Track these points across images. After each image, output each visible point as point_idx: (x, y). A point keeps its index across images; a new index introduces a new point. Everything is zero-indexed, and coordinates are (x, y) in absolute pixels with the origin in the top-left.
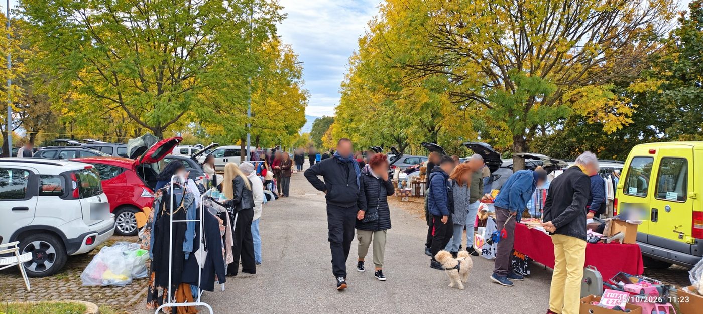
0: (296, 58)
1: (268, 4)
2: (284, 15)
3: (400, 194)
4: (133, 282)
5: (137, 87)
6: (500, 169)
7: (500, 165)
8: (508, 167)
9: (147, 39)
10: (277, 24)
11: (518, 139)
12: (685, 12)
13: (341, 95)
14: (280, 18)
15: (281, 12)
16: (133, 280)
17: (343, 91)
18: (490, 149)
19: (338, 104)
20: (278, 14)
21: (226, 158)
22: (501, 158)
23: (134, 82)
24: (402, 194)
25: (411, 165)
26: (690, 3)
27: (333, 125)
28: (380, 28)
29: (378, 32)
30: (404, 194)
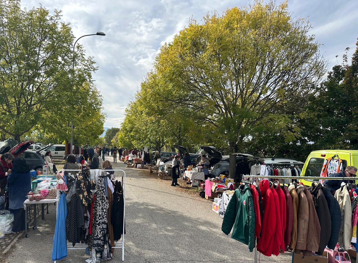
0: (99, 93)
1: (86, 60)
2: (97, 67)
3: (161, 175)
4: (5, 236)
5: (4, 109)
6: (221, 161)
7: (221, 159)
8: (226, 160)
9: (10, 79)
10: (92, 73)
11: (232, 144)
12: (332, 73)
13: (125, 116)
14: (94, 69)
15: (94, 66)
16: (5, 234)
17: (127, 114)
18: (215, 150)
19: (123, 121)
20: (93, 67)
21: (56, 152)
22: (221, 155)
23: (2, 106)
24: (163, 175)
25: (166, 157)
26: (333, 67)
27: (119, 133)
28: (154, 77)
29: (153, 79)
30: (164, 175)
